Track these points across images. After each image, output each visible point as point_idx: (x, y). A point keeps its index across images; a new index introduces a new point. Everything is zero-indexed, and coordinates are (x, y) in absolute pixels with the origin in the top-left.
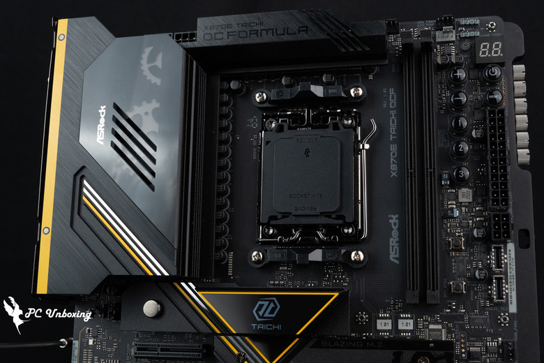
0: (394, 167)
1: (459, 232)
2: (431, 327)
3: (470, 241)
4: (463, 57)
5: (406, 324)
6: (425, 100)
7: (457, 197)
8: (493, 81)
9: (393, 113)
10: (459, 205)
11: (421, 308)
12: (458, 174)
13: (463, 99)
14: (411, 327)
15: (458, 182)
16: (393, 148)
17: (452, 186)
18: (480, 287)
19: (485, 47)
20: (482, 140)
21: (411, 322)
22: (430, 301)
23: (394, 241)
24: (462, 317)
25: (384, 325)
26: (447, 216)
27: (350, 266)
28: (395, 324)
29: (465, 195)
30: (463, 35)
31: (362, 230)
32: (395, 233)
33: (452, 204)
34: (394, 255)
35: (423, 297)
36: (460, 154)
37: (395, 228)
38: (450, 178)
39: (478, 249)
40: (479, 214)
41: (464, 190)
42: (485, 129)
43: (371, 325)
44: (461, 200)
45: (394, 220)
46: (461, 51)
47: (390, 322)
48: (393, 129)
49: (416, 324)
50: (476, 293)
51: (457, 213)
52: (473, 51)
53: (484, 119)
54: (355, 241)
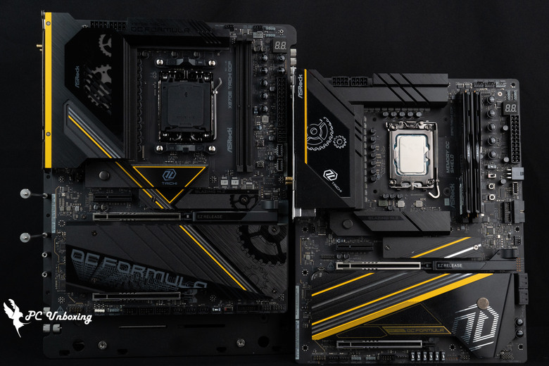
0: (230, 103)
1: (262, 138)
2: (247, 183)
3: (267, 142)
4: (267, 47)
5: (235, 182)
6: (247, 70)
7: (261, 120)
8: (282, 62)
9: (230, 74)
10: (262, 124)
11: (243, 174)
12: (262, 109)
13: (266, 71)
14: (238, 184)
15: (262, 112)
16: (230, 93)
17: (259, 114)
18: (271, 164)
19: (278, 44)
20: (275, 92)
21: (238, 181)
22: (248, 171)
23: (230, 141)
24: (262, 178)
25: (224, 183)
26: (256, 129)
27: (208, 154)
28: (230, 182)
29: (265, 119)
30: (267, 35)
31: (214, 136)
32: (230, 137)
33: (259, 123)
34: (229, 148)
35: (245, 169)
36: (264, 99)
37: (230, 134)
38: (258, 110)
39: (270, 146)
40: (272, 129)
41: (265, 116)
42: (276, 87)
43: (218, 182)
44: (263, 121)
45: (230, 130)
46: (266, 44)
47: (227, 181)
48: (230, 83)
49: (240, 182)
50: (269, 167)
51: (261, 128)
52: (271, 44)
53: (276, 80)
54: (210, 141)
